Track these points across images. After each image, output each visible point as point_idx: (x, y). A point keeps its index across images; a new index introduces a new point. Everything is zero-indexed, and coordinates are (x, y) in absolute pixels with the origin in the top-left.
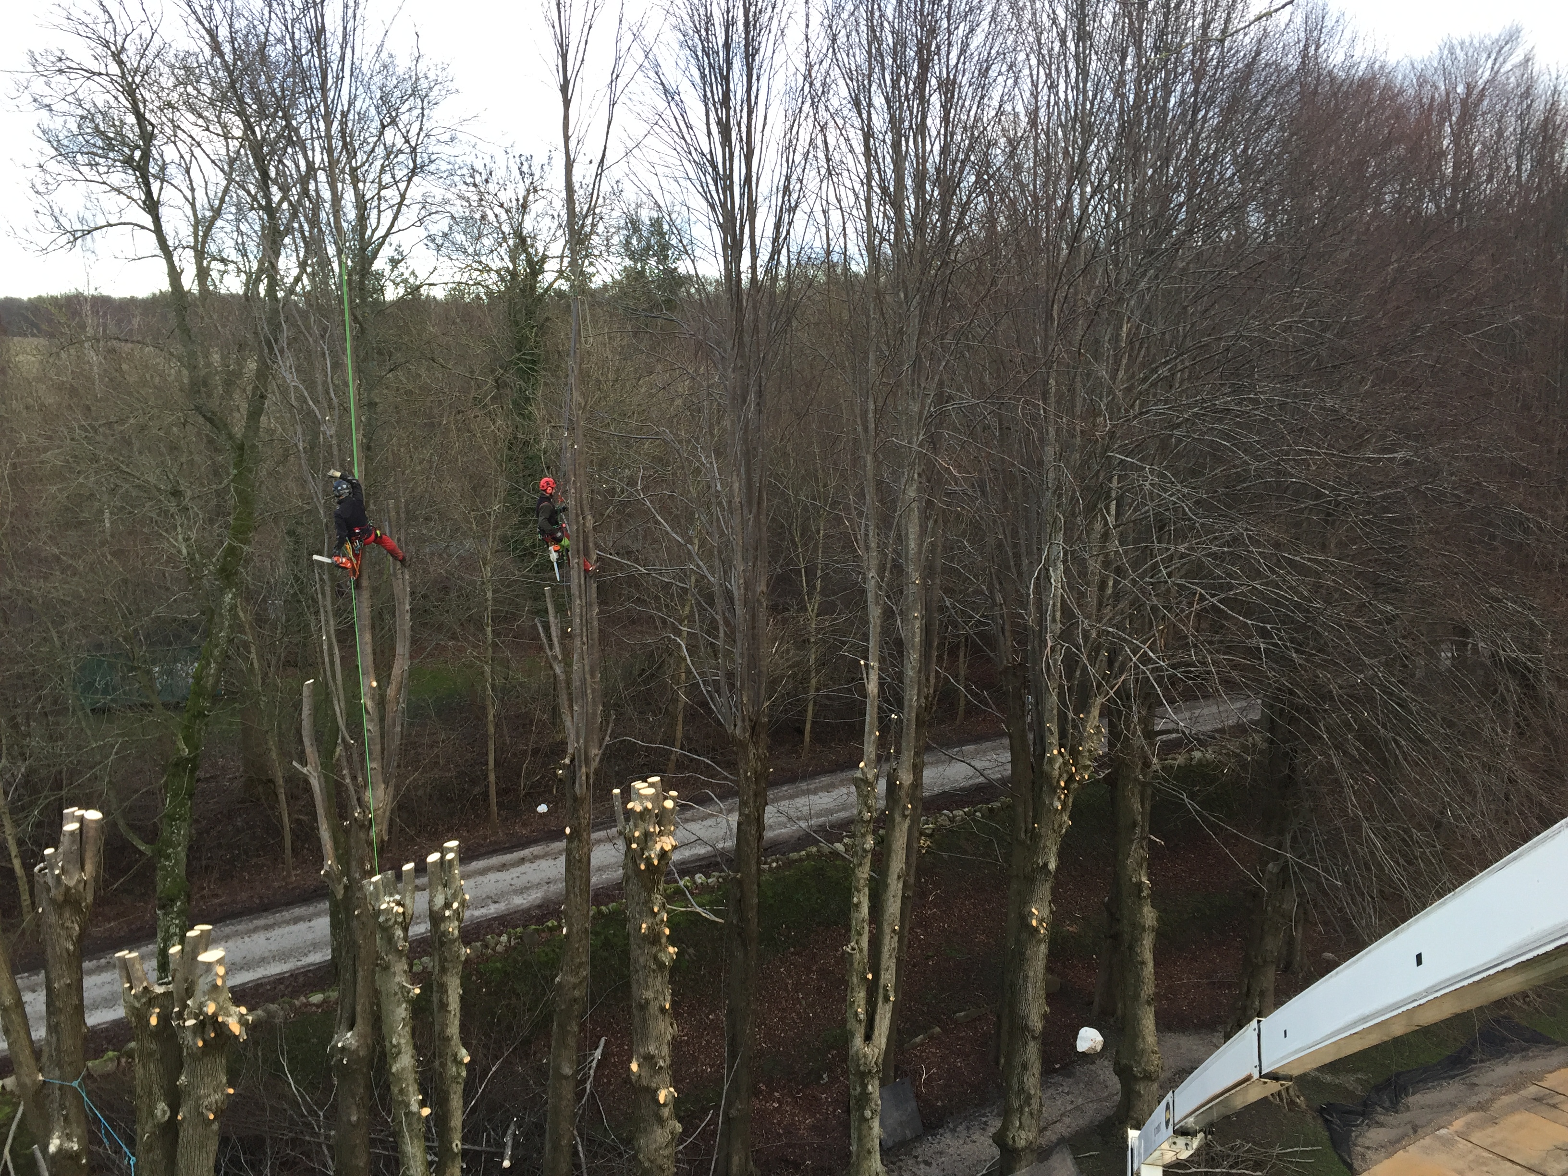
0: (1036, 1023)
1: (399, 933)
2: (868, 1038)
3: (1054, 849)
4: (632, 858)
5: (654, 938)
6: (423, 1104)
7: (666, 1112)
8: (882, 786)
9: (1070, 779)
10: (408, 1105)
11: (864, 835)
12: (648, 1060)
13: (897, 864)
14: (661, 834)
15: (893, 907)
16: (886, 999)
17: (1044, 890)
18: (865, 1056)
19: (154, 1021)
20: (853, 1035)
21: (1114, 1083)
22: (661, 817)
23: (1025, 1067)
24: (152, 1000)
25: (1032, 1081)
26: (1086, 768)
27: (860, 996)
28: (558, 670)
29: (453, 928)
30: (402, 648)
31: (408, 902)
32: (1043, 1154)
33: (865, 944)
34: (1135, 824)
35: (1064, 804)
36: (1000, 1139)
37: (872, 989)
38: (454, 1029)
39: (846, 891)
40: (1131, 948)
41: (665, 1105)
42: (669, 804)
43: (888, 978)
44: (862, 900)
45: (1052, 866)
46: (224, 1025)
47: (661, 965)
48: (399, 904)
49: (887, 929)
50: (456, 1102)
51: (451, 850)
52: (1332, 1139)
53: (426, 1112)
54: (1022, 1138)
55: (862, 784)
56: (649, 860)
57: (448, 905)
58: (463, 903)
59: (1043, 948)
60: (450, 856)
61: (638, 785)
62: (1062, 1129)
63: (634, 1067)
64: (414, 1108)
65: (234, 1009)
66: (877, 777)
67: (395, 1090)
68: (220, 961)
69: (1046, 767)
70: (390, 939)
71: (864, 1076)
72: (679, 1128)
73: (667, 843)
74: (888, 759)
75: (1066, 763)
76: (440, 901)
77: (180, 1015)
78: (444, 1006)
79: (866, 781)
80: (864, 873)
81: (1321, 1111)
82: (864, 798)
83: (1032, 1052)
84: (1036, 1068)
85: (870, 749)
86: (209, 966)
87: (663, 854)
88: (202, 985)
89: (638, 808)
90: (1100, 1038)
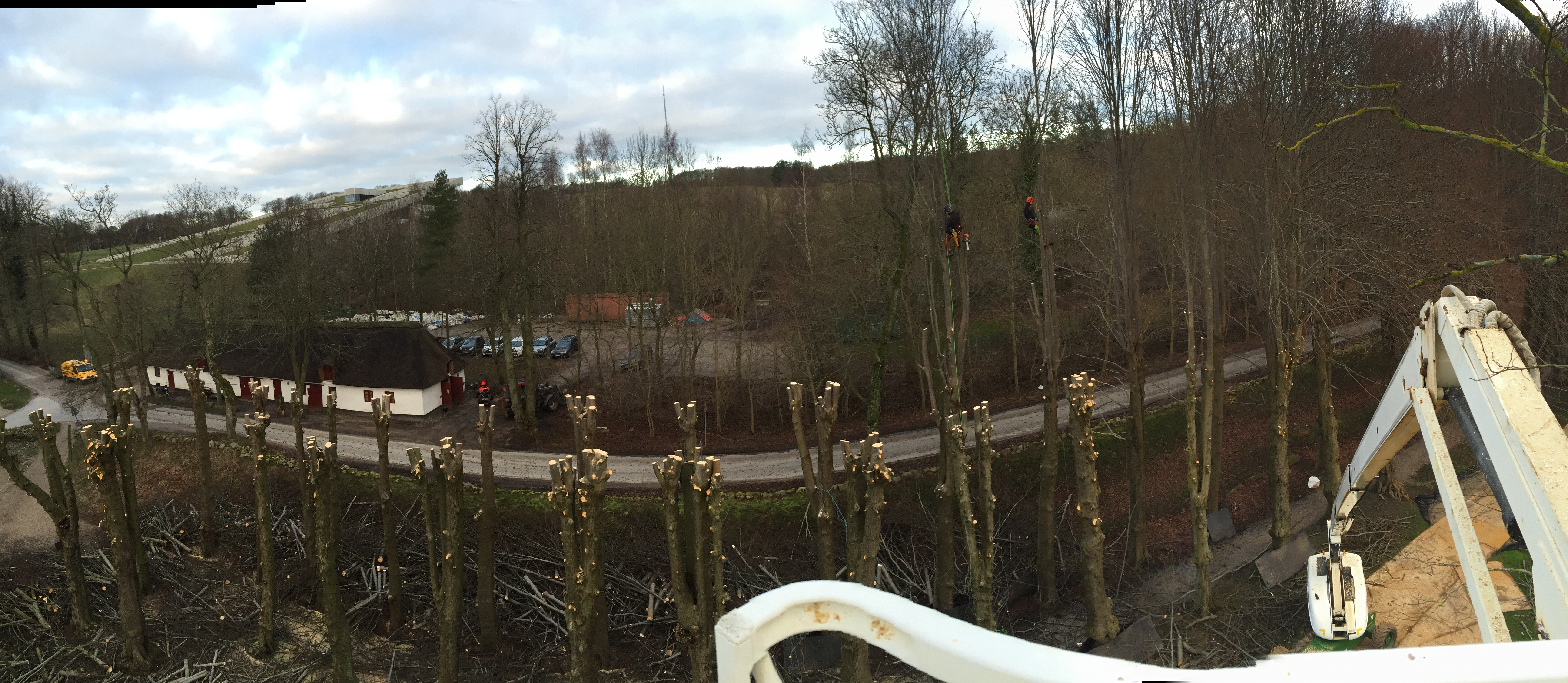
0: (1285, 478)
1: (961, 441)
2: (1199, 491)
3: (1286, 397)
4: (1073, 410)
5: (1086, 448)
6: (974, 519)
7: (1097, 529)
8: (1198, 374)
9: (1291, 363)
10: (967, 518)
11: (1191, 396)
12: (1086, 505)
13: (1208, 409)
14: (1087, 399)
15: (1208, 429)
16: (1207, 472)
17: (1283, 417)
18: (1198, 499)
19: (854, 470)
20: (1191, 490)
21: (1324, 500)
22: (1087, 391)
23: (1281, 499)
24: (854, 461)
25: (1285, 504)
26: (1298, 357)
27: (1194, 471)
28: (1038, 322)
29: (986, 440)
30: (965, 314)
31: (964, 428)
32: (1293, 538)
33: (1194, 446)
34: (1324, 381)
35: (1289, 376)
36: (1272, 534)
37: (1200, 469)
38: (988, 486)
39: (1184, 421)
40: (1327, 438)
41: (1096, 526)
42: (1091, 384)
43: (1207, 463)
44: (1192, 426)
45: (1286, 405)
46: (882, 475)
47: (1091, 461)
48: (960, 428)
49: (1205, 440)
50: (991, 519)
51: (984, 405)
52: (1421, 511)
53: (976, 522)
54: (1282, 532)
55: (1188, 371)
56: (1081, 411)
57: (983, 430)
58: (990, 429)
59: (1285, 444)
60: (984, 408)
61: (1075, 376)
62: (1303, 525)
63: (1079, 508)
64: (970, 520)
65: (886, 468)
66: (1196, 368)
67: (962, 511)
68: (881, 448)
69: (1279, 359)
70: (957, 444)
71: (1198, 509)
72: (1104, 536)
73: (1090, 403)
74: (1200, 361)
75: (1288, 356)
76: (979, 428)
77: (865, 468)
78: (983, 475)
79: (1190, 369)
80: (1192, 414)
81: (1416, 499)
82: (1190, 378)
83: (1284, 492)
84: (1286, 499)
85: (1191, 354)
86: (876, 449)
87: (1088, 408)
88: (874, 457)
89: (1075, 387)
90: (1318, 481)
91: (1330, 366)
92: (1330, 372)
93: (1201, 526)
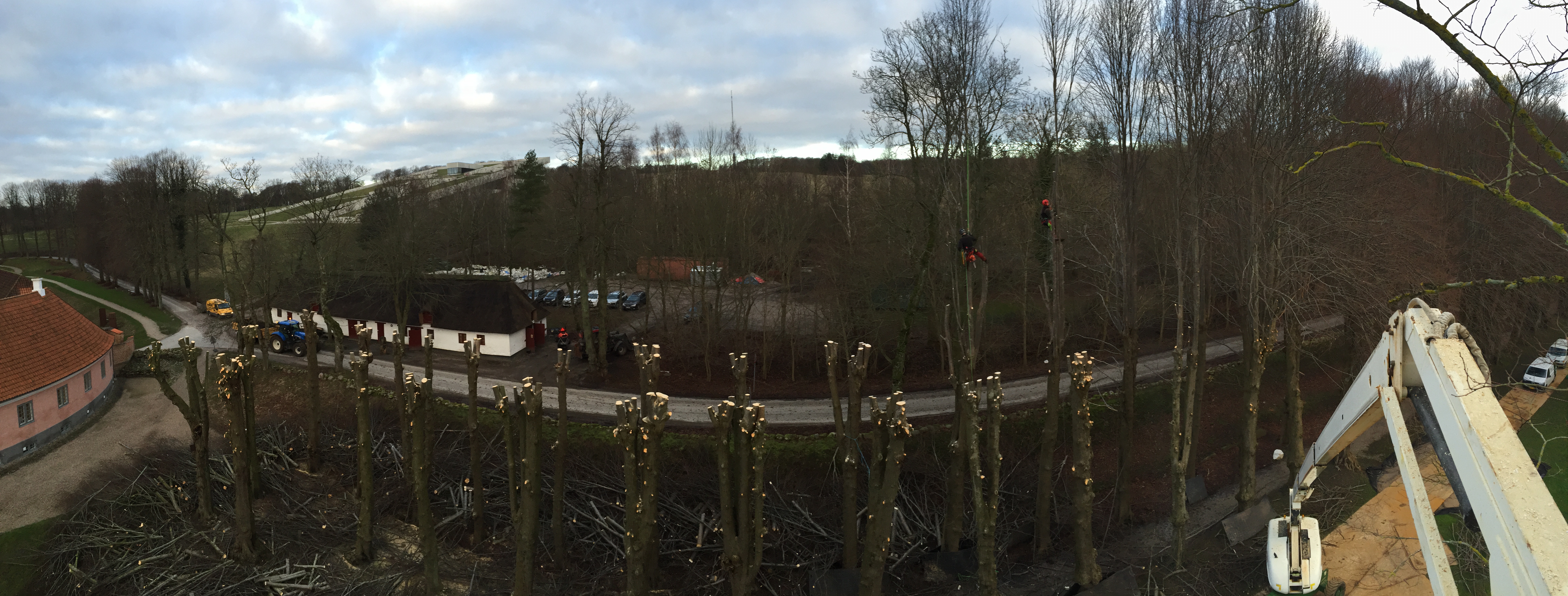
0: (1253, 449)
1: (975, 406)
2: (1180, 459)
3: (1259, 379)
4: (1074, 384)
5: (1083, 417)
6: (982, 474)
7: (1088, 488)
8: (1184, 357)
9: (1264, 351)
10: (976, 473)
11: (1177, 376)
12: (1080, 467)
13: (1192, 388)
14: (1086, 374)
15: (1190, 405)
16: (1188, 443)
17: (1255, 396)
18: (1179, 467)
19: (879, 423)
20: (1173, 459)
21: (1287, 470)
22: (1087, 368)
23: (1248, 467)
24: (880, 415)
25: (1252, 472)
26: (1271, 346)
27: (1176, 442)
28: (1047, 306)
29: (997, 406)
30: (984, 295)
31: (979, 394)
32: (1257, 502)
33: (1178, 421)
34: (1293, 367)
35: (1262, 361)
36: (1238, 498)
37: (1182, 439)
38: (996, 446)
39: (1169, 397)
40: (1293, 417)
41: (1088, 485)
42: (1090, 362)
43: (1188, 435)
44: (1177, 403)
45: (1258, 386)
46: (904, 430)
47: (1086, 428)
48: (975, 394)
49: (1188, 415)
50: (997, 475)
51: (997, 375)
52: (1370, 480)
53: (983, 477)
54: (1247, 496)
55: (1176, 355)
56: (1081, 385)
57: (995, 397)
58: (1001, 397)
59: (1255, 419)
60: (996, 378)
61: (1077, 354)
62: (1265, 491)
63: (1073, 469)
64: (978, 475)
65: (907, 424)
66: (1183, 352)
67: (971, 466)
68: (904, 406)
69: (1254, 347)
70: (971, 408)
71: (1178, 475)
72: (1094, 495)
73: (1089, 378)
74: (1187, 346)
75: (1262, 345)
76: (992, 395)
77: (889, 423)
78: (992, 437)
79: (1177, 353)
80: (1177, 392)
81: (1367, 470)
82: (1177, 361)
83: (1251, 461)
84: (1253, 467)
85: (1179, 341)
86: (900, 407)
87: (1087, 383)
88: (897, 412)
89: (1077, 364)
90: (1282, 453)
91: (1299, 355)
92: (1298, 360)
93: (1180, 490)
